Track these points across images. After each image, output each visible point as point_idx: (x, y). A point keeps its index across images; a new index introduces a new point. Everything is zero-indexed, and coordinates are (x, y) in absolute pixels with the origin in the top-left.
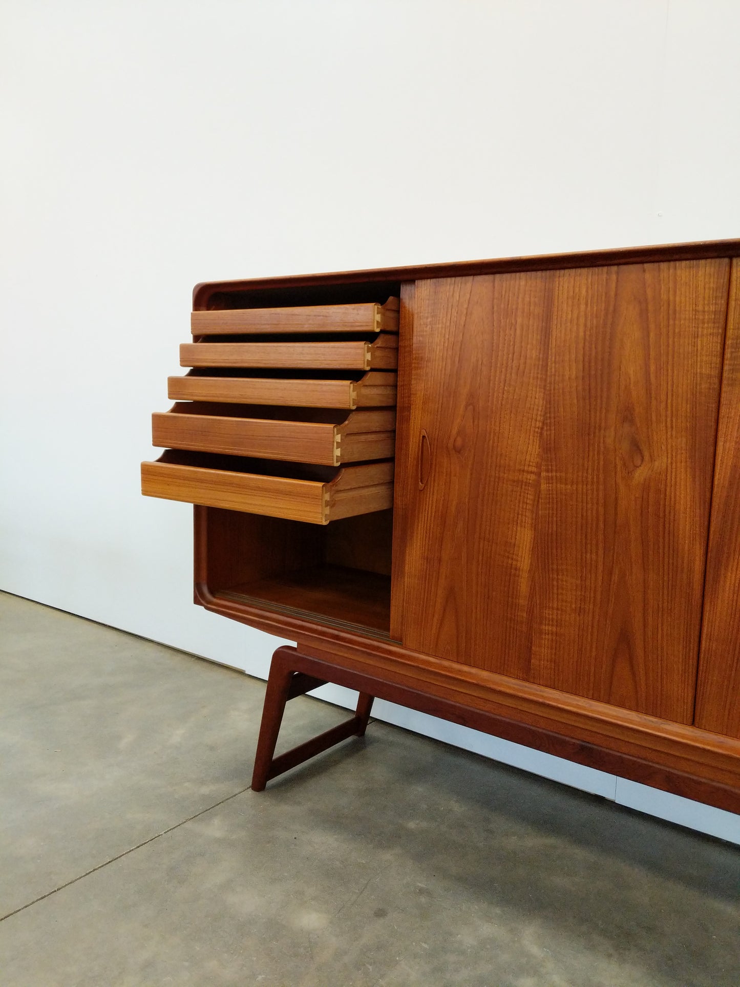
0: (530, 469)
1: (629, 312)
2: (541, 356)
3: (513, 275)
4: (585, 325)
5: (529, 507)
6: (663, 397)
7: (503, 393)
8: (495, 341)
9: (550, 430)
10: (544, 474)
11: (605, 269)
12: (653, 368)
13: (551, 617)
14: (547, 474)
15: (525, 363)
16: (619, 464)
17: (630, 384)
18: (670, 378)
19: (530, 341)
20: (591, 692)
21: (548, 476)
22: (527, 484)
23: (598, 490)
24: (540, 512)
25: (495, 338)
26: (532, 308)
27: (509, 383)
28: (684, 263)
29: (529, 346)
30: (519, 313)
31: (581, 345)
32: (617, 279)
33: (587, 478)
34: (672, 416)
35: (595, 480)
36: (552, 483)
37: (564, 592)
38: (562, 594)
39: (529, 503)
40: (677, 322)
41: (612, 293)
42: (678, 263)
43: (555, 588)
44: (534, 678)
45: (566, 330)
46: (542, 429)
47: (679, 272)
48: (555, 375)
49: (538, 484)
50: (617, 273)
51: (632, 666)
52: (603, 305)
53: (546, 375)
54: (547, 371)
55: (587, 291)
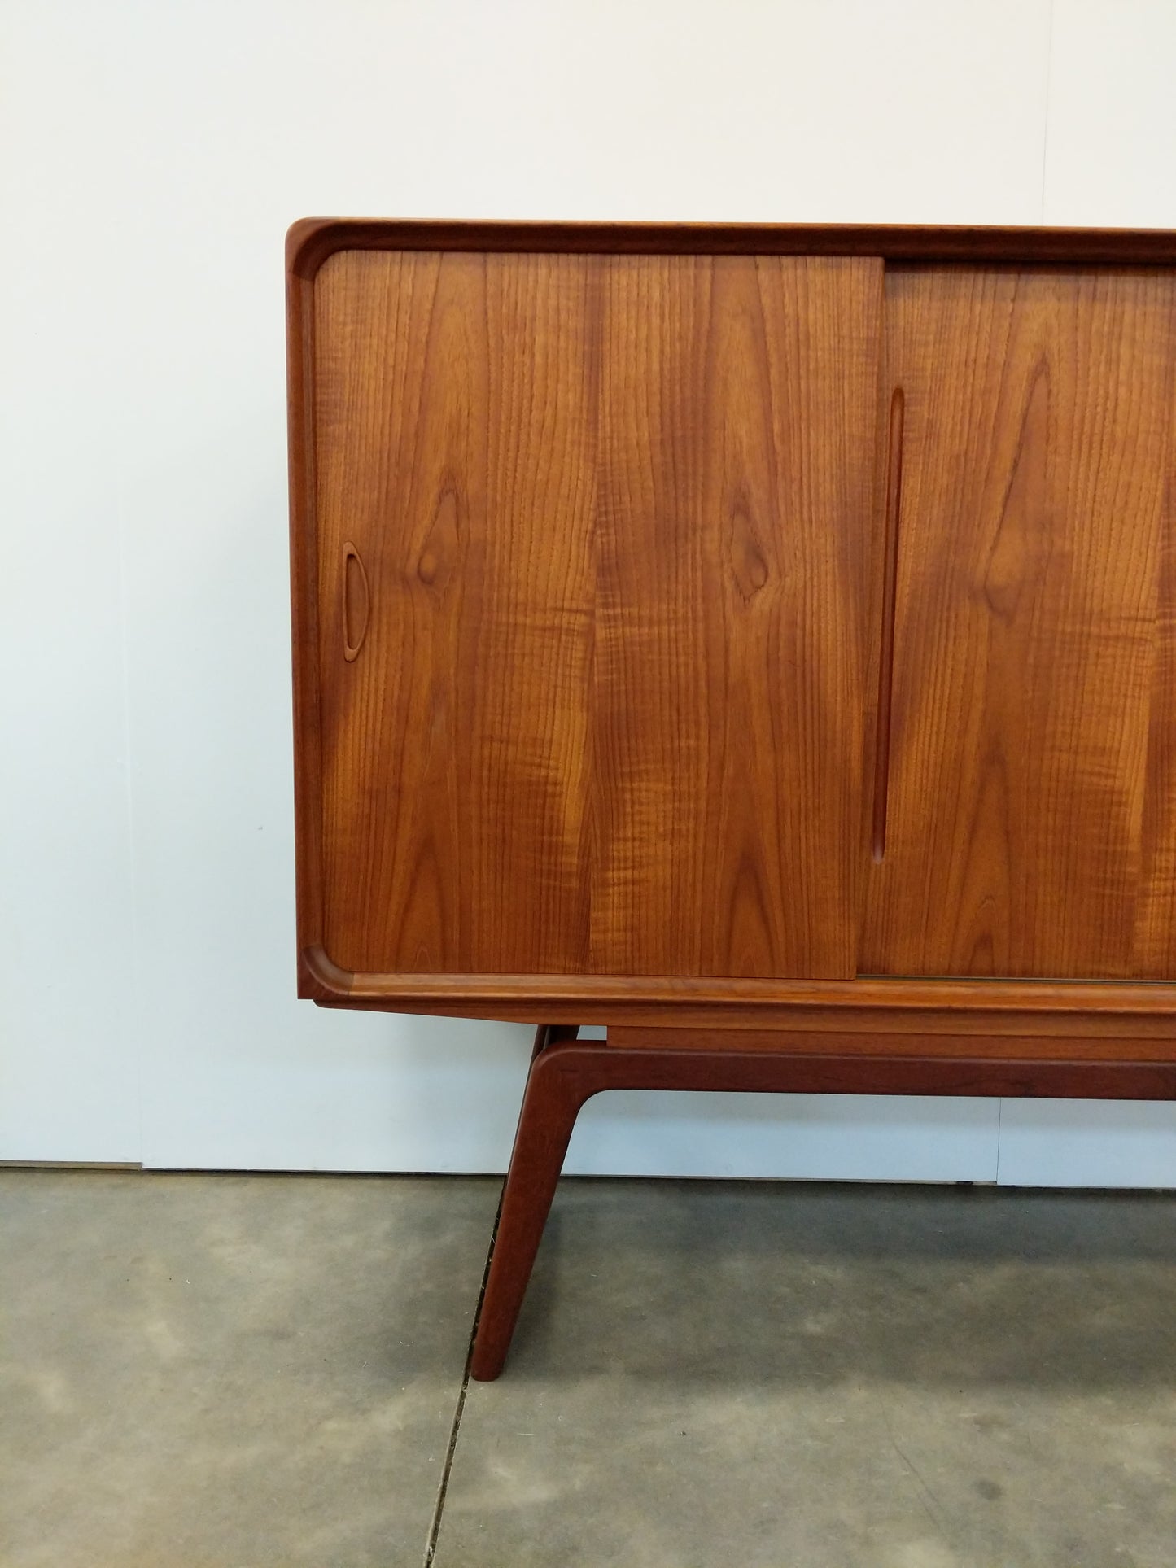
0: (574, 606)
1: (735, 335)
2: (585, 404)
3: (524, 256)
4: (662, 352)
5: (577, 672)
6: (795, 474)
7: (516, 471)
8: (493, 376)
9: (608, 534)
10: (599, 612)
11: (692, 259)
12: (777, 427)
13: (622, 854)
14: (606, 612)
15: (555, 415)
16: (729, 586)
17: (741, 452)
18: (804, 442)
19: (561, 375)
20: (696, 967)
21: (608, 615)
22: (570, 632)
23: (695, 632)
24: (596, 679)
25: (493, 369)
26: (563, 316)
27: (526, 453)
28: (818, 259)
29: (560, 386)
30: (539, 323)
31: (655, 387)
32: (713, 277)
33: (675, 612)
34: (810, 504)
35: (690, 615)
36: (615, 627)
37: (644, 808)
38: (641, 813)
39: (575, 667)
40: (811, 353)
41: (706, 299)
42: (809, 259)
43: (628, 806)
44: (596, 965)
45: (627, 359)
46: (594, 532)
47: (811, 273)
48: (611, 438)
49: (590, 631)
50: (713, 266)
51: (762, 909)
52: (692, 319)
53: (596, 437)
54: (596, 429)
55: (663, 296)
